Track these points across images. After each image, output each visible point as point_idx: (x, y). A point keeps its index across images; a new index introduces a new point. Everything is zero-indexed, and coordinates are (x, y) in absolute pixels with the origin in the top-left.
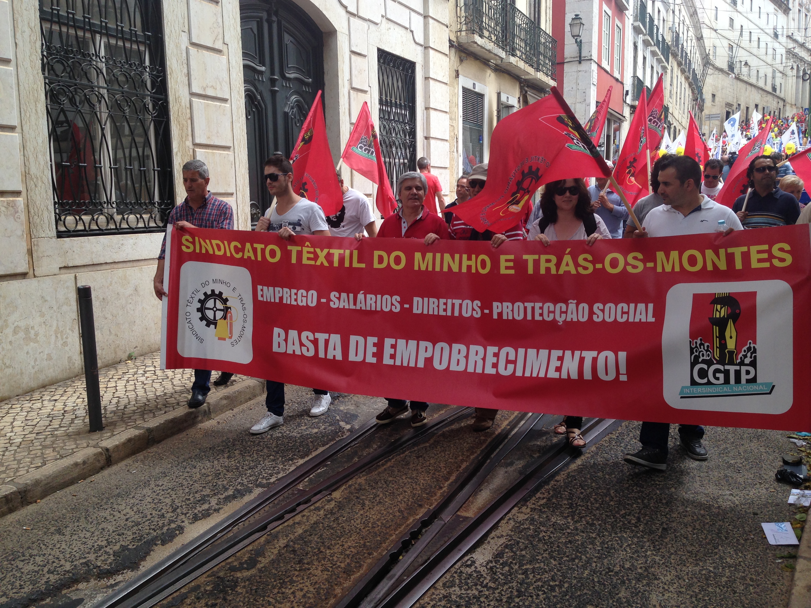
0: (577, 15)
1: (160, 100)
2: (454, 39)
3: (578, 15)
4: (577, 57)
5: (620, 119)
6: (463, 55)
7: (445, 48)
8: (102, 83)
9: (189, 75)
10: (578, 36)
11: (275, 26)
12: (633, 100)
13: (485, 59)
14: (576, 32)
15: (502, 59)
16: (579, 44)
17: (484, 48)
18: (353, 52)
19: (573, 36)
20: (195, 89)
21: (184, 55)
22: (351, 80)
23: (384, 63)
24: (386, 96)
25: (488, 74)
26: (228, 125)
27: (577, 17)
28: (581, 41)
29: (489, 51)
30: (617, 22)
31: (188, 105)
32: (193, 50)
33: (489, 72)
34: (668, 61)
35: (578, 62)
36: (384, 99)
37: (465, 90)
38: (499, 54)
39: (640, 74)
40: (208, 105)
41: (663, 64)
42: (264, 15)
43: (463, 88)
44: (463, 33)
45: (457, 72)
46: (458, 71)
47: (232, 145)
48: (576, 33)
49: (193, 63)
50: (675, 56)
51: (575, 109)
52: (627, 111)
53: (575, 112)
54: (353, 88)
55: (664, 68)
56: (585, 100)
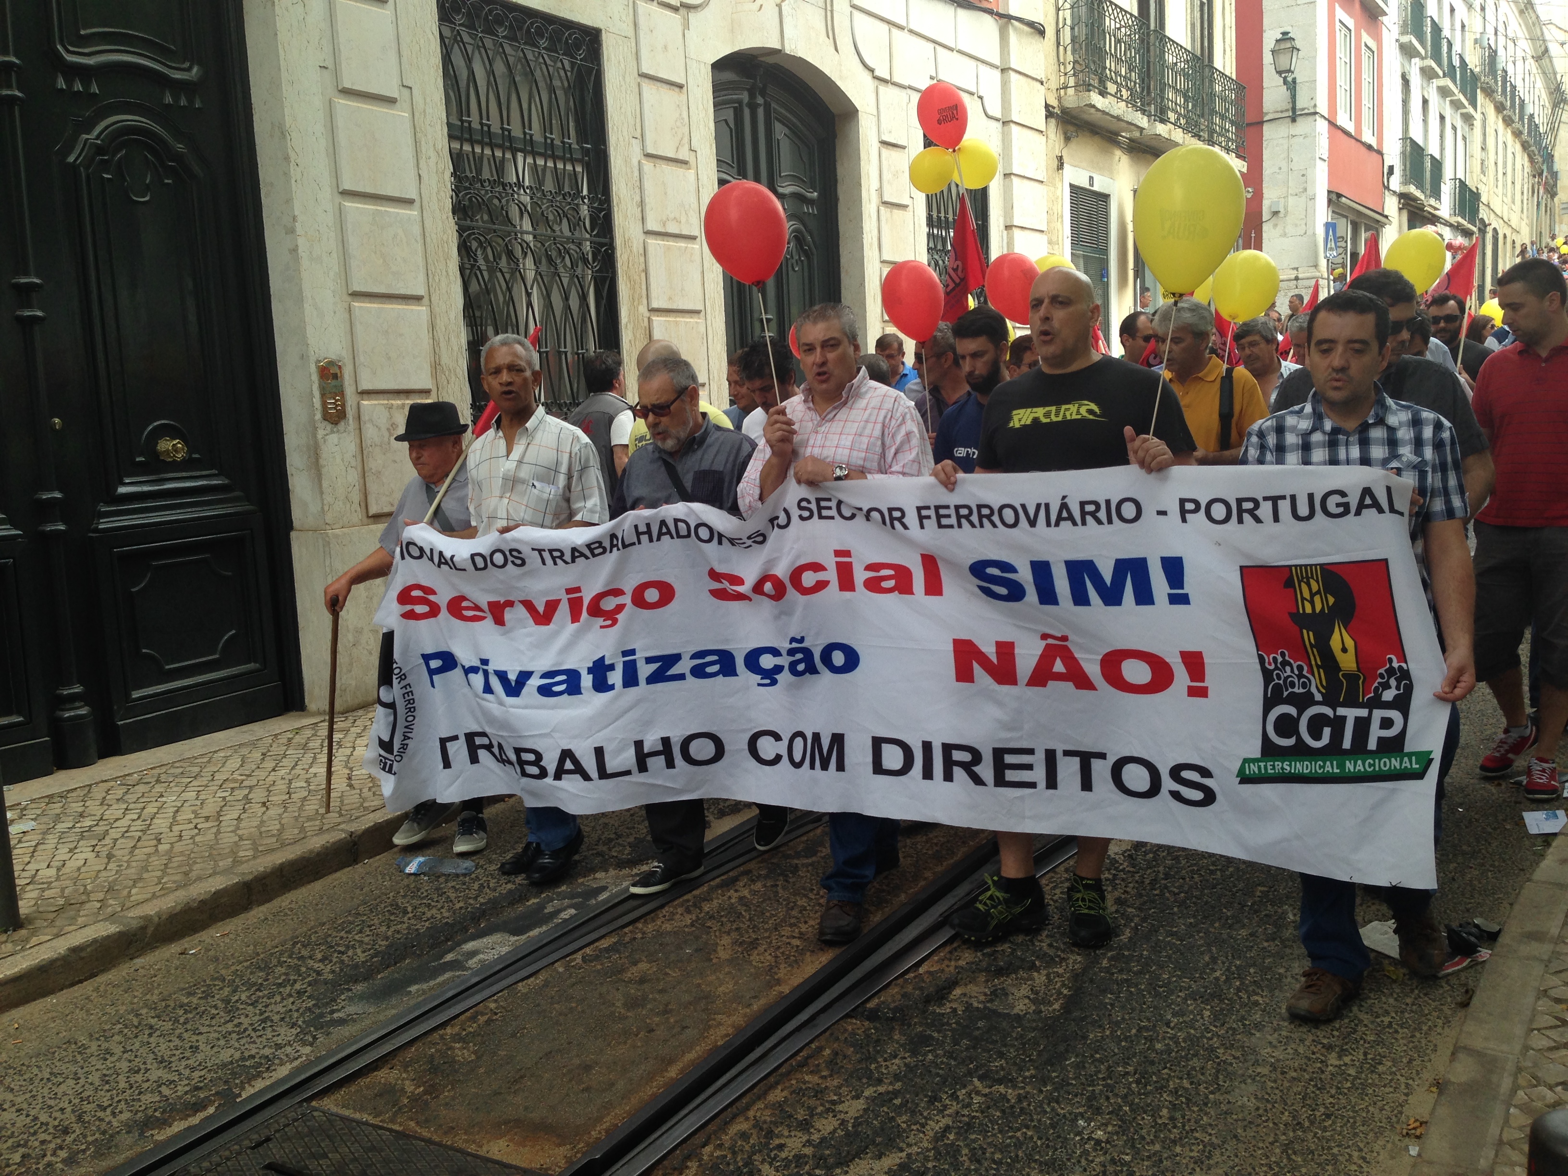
0: (1285, 34)
1: (602, 245)
2: (1053, 102)
3: (1288, 33)
4: (1287, 110)
5: (1378, 221)
6: (1071, 128)
7: (1039, 119)
8: (527, 225)
9: (642, 204)
10: (1289, 71)
11: (761, 112)
12: (1405, 182)
13: (1111, 132)
14: (1284, 63)
15: (1142, 129)
16: (1292, 86)
17: (1108, 114)
18: (884, 143)
19: (1279, 73)
20: (652, 225)
21: (636, 174)
22: (880, 191)
24: (939, 212)
25: (1117, 158)
26: (697, 277)
27: (1285, 37)
28: (1294, 81)
29: (1118, 118)
30: (1366, 38)
31: (642, 251)
32: (648, 165)
33: (1118, 153)
34: (1474, 103)
35: (1289, 120)
36: (935, 216)
37: (1074, 189)
38: (1136, 122)
39: (1416, 134)
40: (669, 248)
41: (1464, 111)
42: (745, 97)
43: (1071, 185)
44: (1071, 91)
45: (1060, 159)
46: (1061, 157)
47: (702, 308)
48: (1284, 65)
49: (647, 185)
50: (1489, 92)
51: (1286, 208)
52: (1391, 206)
53: (1286, 213)
54: (885, 203)
55: (1468, 119)
56: (1305, 190)
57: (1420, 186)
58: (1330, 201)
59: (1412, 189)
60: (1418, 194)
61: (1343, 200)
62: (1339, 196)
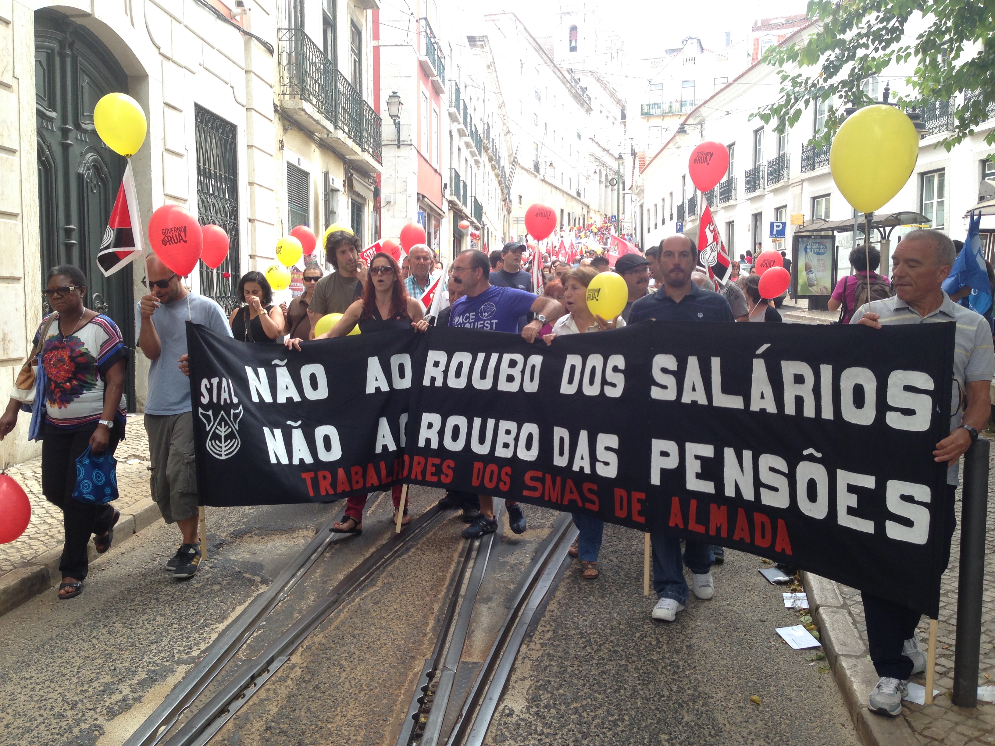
0: (394, 93)
2: (278, 103)
3: (396, 93)
4: (395, 141)
5: (440, 215)
6: (287, 123)
7: (270, 112)
10: (397, 116)
11: (69, 61)
12: (451, 195)
13: (309, 131)
14: (394, 111)
15: (329, 132)
18: (167, 105)
19: (391, 116)
22: (164, 140)
23: (201, 122)
25: (313, 150)
26: (16, 184)
28: (399, 123)
29: (317, 122)
33: (314, 146)
34: (480, 154)
35: (396, 146)
37: (290, 166)
38: (327, 127)
39: (455, 166)
41: (475, 158)
42: (56, 46)
43: (288, 163)
45: (281, 142)
46: (282, 141)
47: (20, 212)
50: (486, 149)
51: (394, 200)
52: (445, 207)
53: (395, 203)
54: (167, 150)
55: (477, 162)
57: (459, 198)
58: (418, 199)
61: (426, 199)
62: (424, 197)
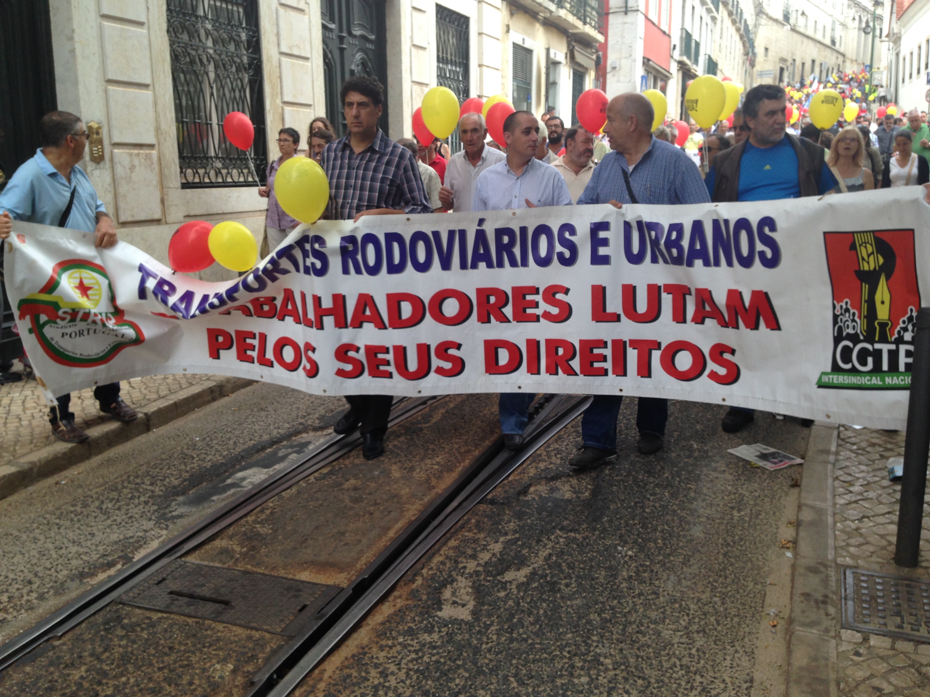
1: (255, 59)
4: (622, 7)
5: (666, 77)
6: (514, 8)
7: (498, 2)
8: (210, 43)
9: (278, 35)
12: (681, 55)
13: (535, 13)
15: (551, 12)
18: (414, 8)
20: (284, 49)
21: (274, 15)
22: (412, 37)
23: (441, 18)
24: (443, 52)
25: (537, 28)
26: (310, 84)
31: (278, 65)
32: (281, 10)
33: (538, 25)
35: (623, 13)
36: (441, 56)
37: (515, 45)
38: (549, 7)
39: (688, 26)
40: (293, 64)
41: (712, 14)
43: (513, 43)
45: (508, 26)
47: (312, 103)
49: (282, 23)
50: (725, 4)
51: (620, 65)
52: (674, 68)
53: (620, 69)
54: (414, 46)
55: (714, 19)
56: (631, 55)
57: (689, 58)
58: (644, 63)
59: (685, 59)
60: (687, 62)
61: (651, 63)
62: (649, 60)
